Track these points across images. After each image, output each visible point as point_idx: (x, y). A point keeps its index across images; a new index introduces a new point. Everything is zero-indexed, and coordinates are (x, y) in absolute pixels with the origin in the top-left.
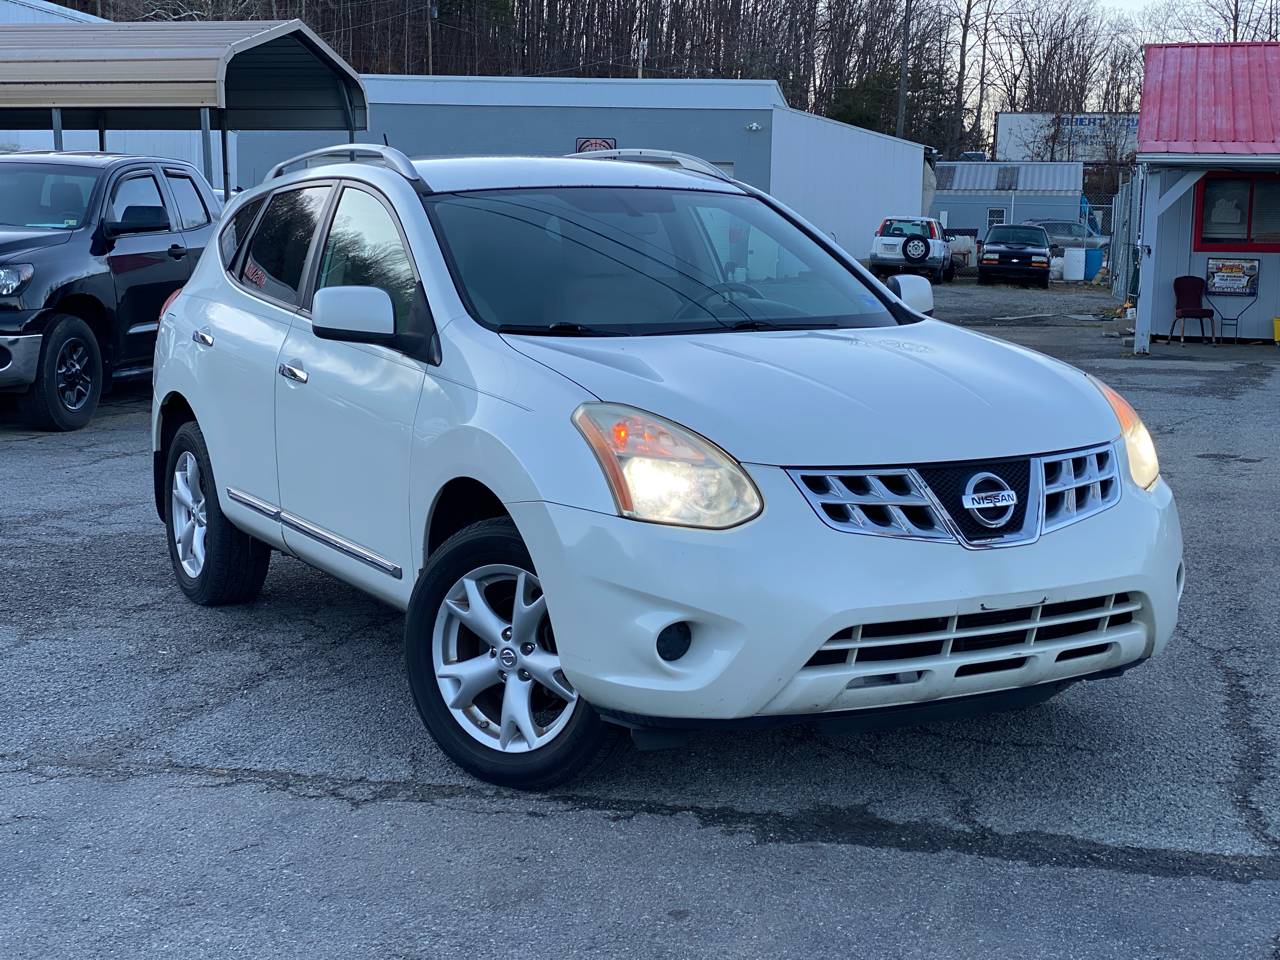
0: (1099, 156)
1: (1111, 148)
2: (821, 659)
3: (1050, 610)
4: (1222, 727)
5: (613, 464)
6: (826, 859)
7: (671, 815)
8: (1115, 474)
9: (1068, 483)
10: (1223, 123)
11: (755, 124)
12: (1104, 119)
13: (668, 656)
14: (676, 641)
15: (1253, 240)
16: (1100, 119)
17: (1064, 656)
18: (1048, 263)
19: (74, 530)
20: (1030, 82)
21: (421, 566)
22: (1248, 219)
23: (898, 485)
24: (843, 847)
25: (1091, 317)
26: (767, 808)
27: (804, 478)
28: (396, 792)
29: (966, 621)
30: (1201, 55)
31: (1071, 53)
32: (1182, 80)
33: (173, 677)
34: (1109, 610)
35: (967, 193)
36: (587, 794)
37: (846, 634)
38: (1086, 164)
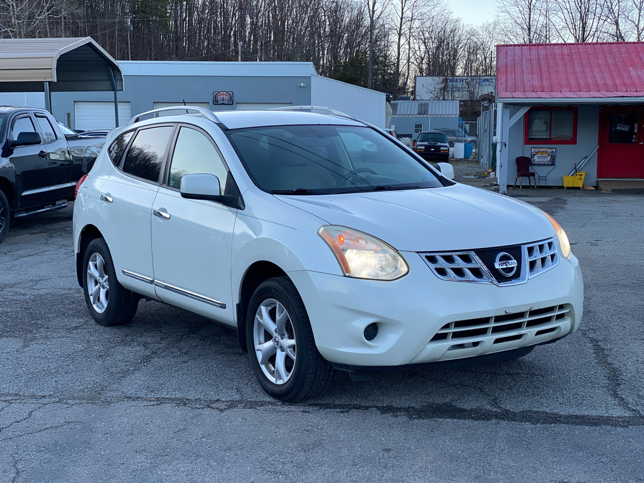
0: (466, 97)
1: (472, 93)
2: (438, 337)
3: (533, 313)
4: (596, 363)
5: (340, 253)
6: (442, 425)
7: (366, 410)
8: (556, 251)
9: (537, 256)
10: (537, 83)
11: (302, 84)
12: (468, 79)
13: (368, 338)
14: (372, 332)
15: (552, 139)
16: (466, 79)
17: (539, 333)
18: (448, 150)
19: (24, 292)
20: (429, 61)
21: (237, 302)
22: (550, 129)
23: (466, 259)
24: (447, 420)
25: (473, 177)
26: (407, 405)
27: (426, 257)
28: (237, 405)
29: (498, 319)
30: (523, 50)
31: (449, 46)
32: (515, 62)
33: (107, 359)
34: (556, 312)
35: (404, 116)
36: (324, 402)
37: (447, 326)
38: (460, 101)
